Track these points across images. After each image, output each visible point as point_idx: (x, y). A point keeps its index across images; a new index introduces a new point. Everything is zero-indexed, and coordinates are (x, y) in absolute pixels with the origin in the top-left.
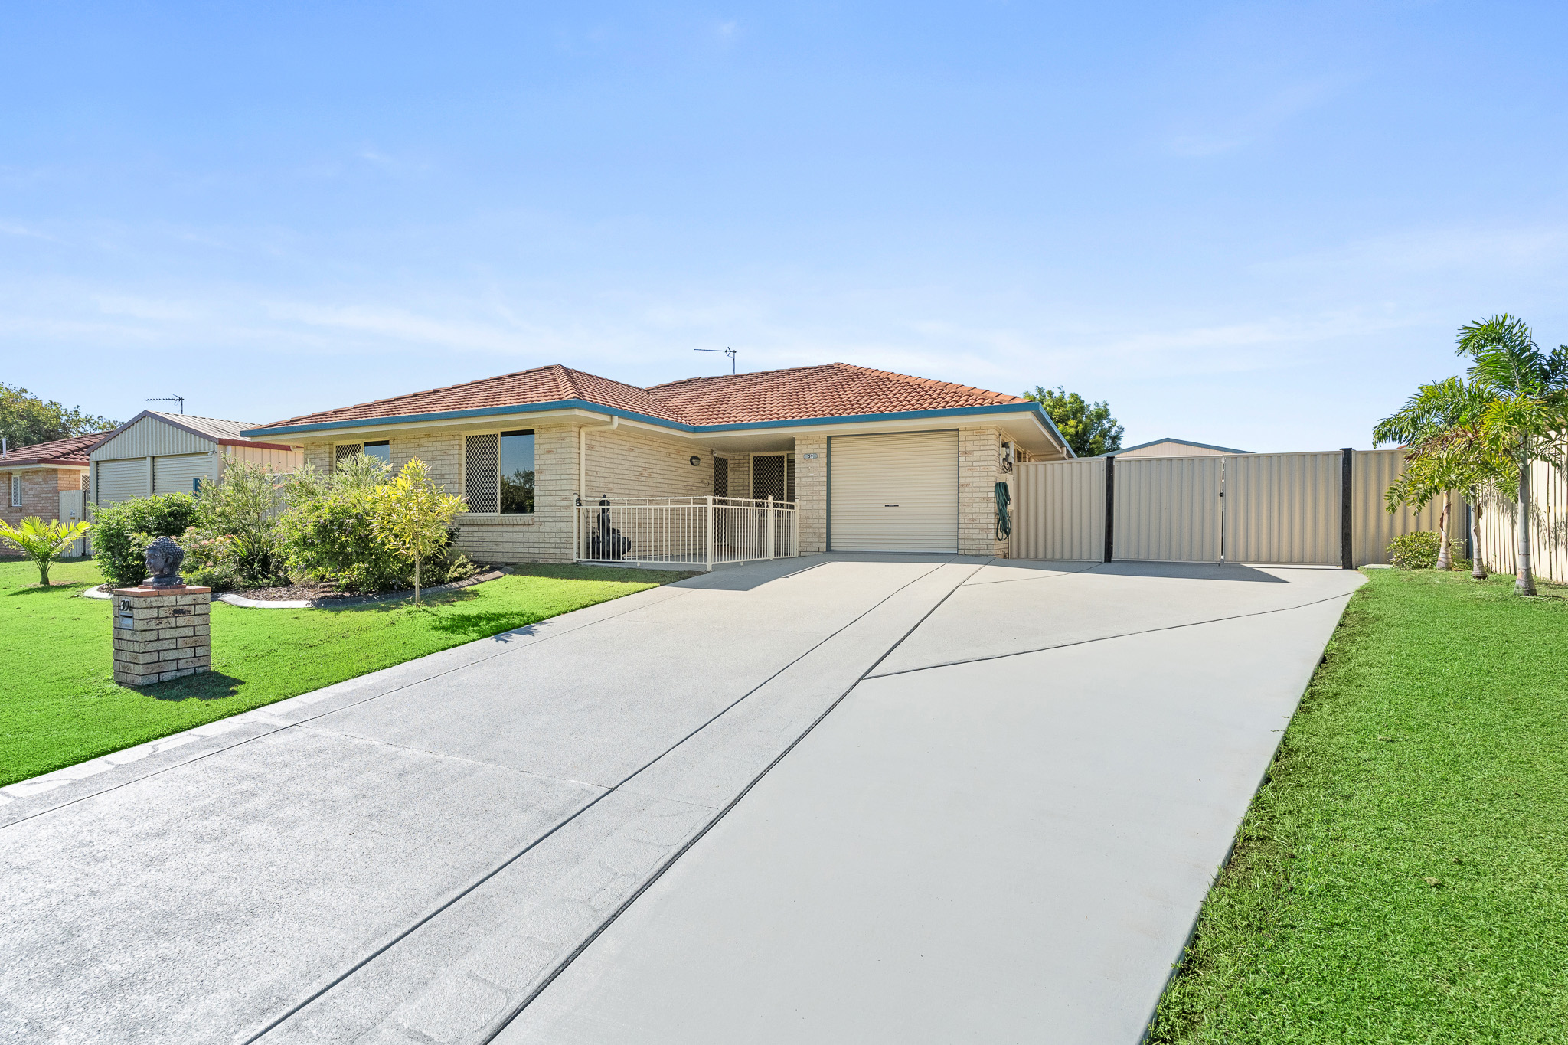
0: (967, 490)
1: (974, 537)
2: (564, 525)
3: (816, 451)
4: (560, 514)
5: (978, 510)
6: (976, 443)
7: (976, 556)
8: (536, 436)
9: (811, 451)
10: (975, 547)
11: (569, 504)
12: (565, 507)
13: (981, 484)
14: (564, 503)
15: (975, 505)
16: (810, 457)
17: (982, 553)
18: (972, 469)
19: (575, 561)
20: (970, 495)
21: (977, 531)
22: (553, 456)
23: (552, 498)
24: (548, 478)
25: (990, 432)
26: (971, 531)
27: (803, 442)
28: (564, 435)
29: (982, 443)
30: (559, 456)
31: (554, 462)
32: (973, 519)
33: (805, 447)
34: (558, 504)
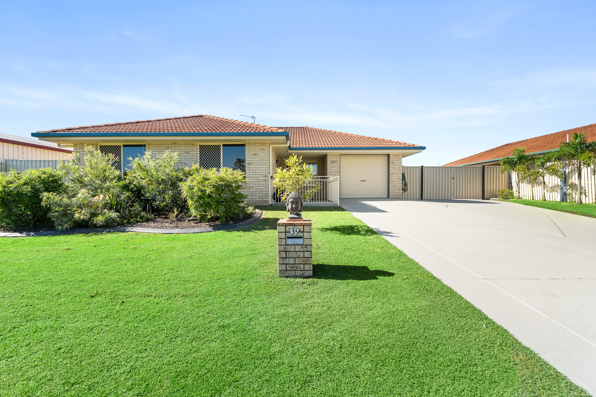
0: (393, 175)
1: (395, 192)
2: (264, 188)
3: (336, 160)
4: (262, 183)
5: (396, 183)
6: (396, 159)
7: (396, 198)
8: (247, 147)
9: (334, 160)
10: (395, 195)
11: (267, 178)
12: (264, 180)
13: (398, 174)
14: (264, 178)
15: (395, 181)
16: (333, 162)
17: (398, 197)
18: (394, 168)
19: (270, 204)
20: (394, 177)
21: (396, 190)
22: (257, 157)
23: (257, 176)
24: (255, 166)
25: (401, 156)
26: (394, 190)
27: (331, 156)
28: (263, 147)
29: (398, 159)
30: (261, 157)
31: (258, 159)
32: (395, 186)
33: (332, 158)
34: (260, 178)
